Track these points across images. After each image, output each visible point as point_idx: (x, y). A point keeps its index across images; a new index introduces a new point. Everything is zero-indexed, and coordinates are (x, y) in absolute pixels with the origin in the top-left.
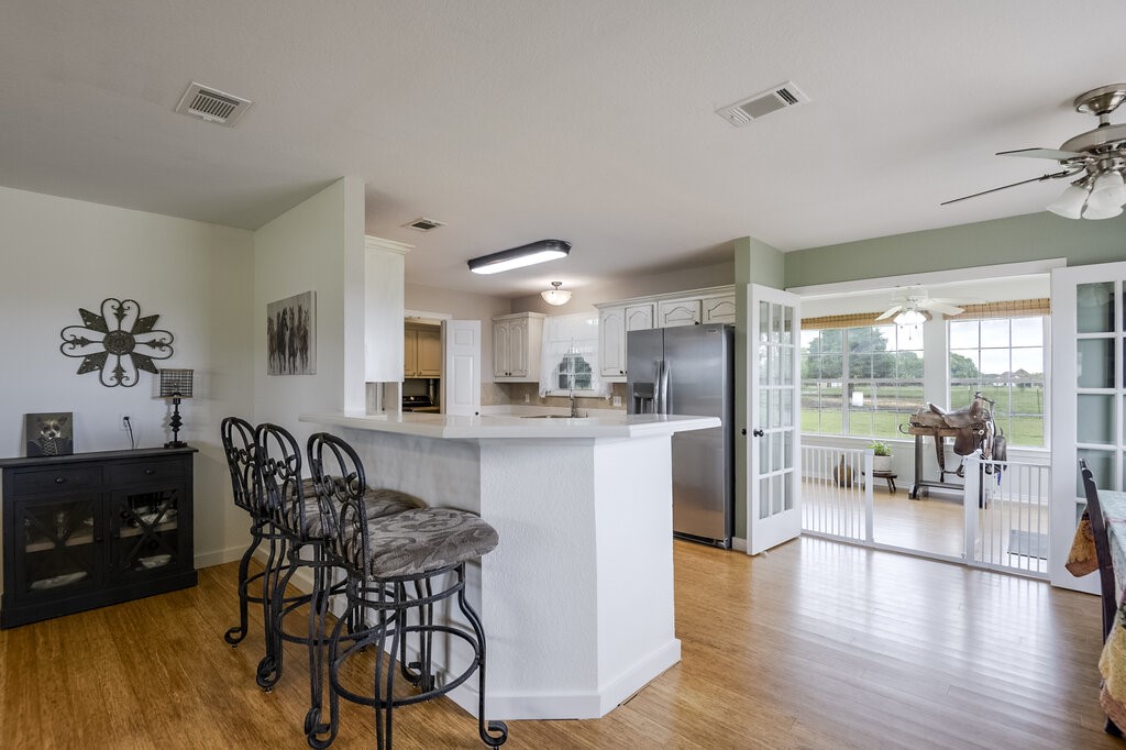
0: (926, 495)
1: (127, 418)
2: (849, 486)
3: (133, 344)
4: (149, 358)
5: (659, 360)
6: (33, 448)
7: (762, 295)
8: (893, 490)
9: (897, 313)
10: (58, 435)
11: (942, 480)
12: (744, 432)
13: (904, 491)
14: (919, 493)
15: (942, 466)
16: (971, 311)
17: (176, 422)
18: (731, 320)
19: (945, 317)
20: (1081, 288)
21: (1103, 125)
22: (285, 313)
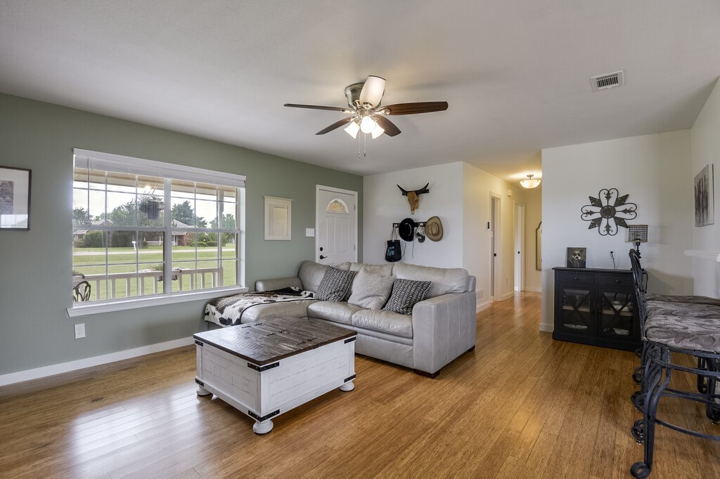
1: (612, 252)
3: (615, 212)
4: (623, 219)
6: (569, 263)
10: (579, 258)
22: (700, 182)
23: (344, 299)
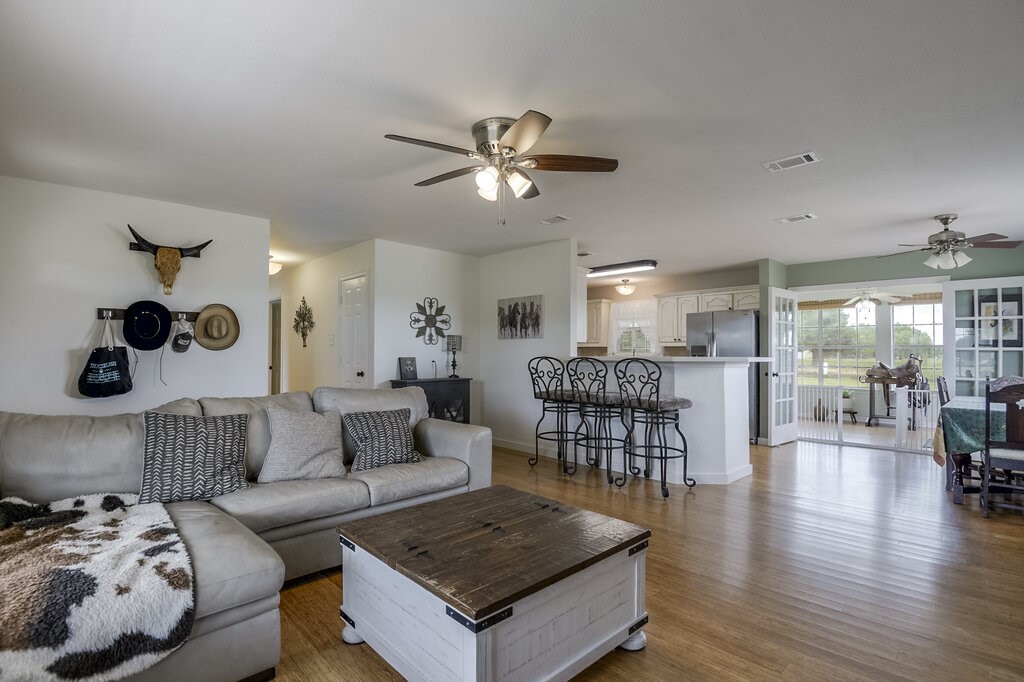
0: (877, 425)
1: (434, 361)
2: (824, 420)
3: (436, 322)
4: (442, 329)
5: (710, 331)
6: (402, 374)
7: (776, 293)
8: (855, 422)
9: (857, 302)
10: (411, 369)
11: (888, 415)
12: (767, 374)
13: (861, 423)
14: (872, 422)
15: (888, 405)
16: (904, 300)
17: (454, 365)
18: (757, 307)
19: (890, 304)
20: (957, 292)
21: (946, 230)
22: (516, 305)
23: (252, 478)
